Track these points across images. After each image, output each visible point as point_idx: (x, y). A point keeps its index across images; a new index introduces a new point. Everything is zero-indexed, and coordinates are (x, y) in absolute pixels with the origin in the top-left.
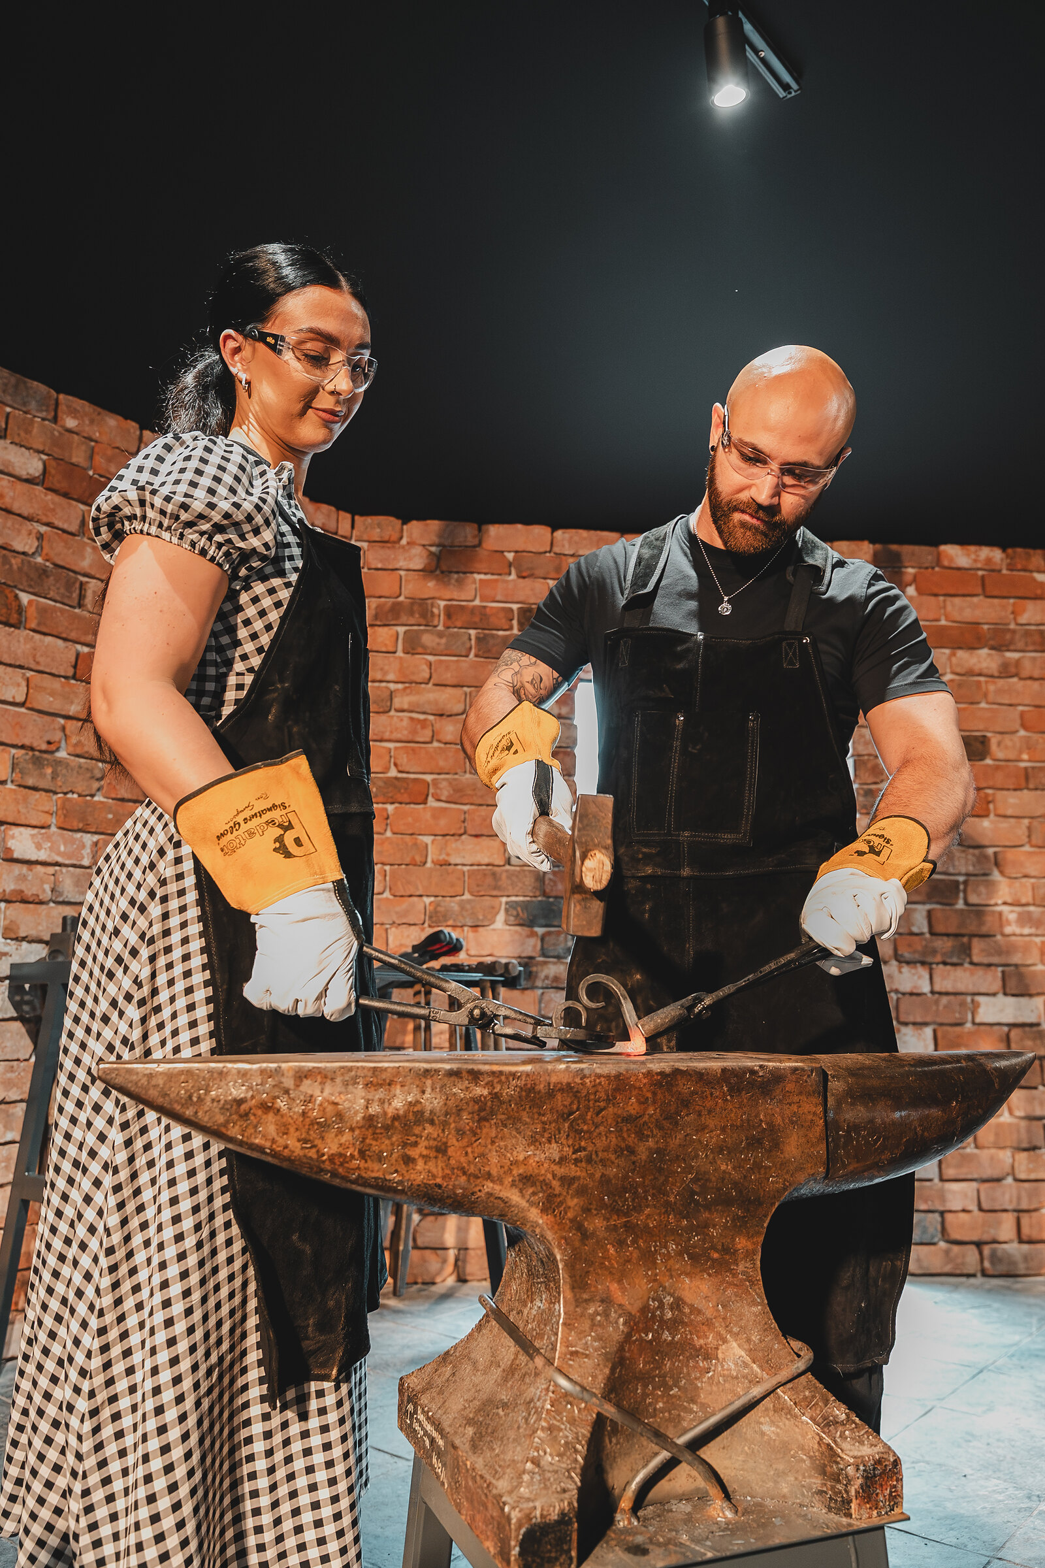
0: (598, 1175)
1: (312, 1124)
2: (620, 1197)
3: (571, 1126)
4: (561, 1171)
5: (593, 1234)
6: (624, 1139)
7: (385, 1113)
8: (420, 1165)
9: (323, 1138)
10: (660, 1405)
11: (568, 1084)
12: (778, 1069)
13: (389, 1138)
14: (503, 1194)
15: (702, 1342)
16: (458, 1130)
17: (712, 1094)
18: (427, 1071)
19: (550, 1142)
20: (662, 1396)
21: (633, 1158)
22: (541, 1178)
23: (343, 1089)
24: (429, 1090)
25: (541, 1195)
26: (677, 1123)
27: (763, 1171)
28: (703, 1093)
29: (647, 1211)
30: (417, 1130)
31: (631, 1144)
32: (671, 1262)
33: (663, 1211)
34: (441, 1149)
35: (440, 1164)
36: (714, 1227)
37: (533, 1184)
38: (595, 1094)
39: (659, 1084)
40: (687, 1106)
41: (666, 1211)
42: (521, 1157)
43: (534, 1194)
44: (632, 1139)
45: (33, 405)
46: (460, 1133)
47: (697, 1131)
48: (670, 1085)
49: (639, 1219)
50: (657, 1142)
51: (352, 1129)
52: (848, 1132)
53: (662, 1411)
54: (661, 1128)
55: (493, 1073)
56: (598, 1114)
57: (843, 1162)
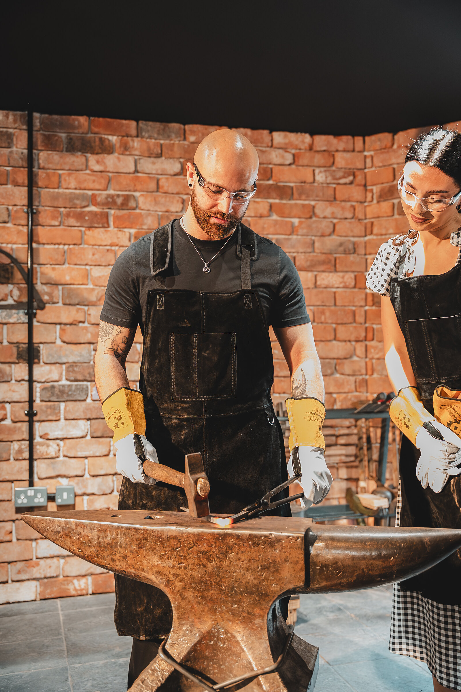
0: (189, 575)
1: (81, 543)
2: (199, 584)
3: (177, 553)
4: (173, 571)
5: (187, 598)
6: (201, 561)
7: (105, 542)
8: (117, 563)
9: (85, 549)
10: (216, 671)
11: (176, 536)
12: (279, 536)
13: (106, 551)
14: (150, 577)
15: (235, 649)
16: (131, 551)
17: (244, 545)
18: (118, 527)
19: (168, 559)
20: (217, 668)
21: (205, 569)
22: (164, 573)
23: (90, 531)
24: (119, 534)
25: (164, 580)
26: (226, 556)
27: (269, 581)
28: (239, 544)
29: (212, 592)
30: (116, 550)
31: (204, 563)
32: (223, 614)
33: (219, 592)
34: (125, 558)
35: (124, 563)
36: (244, 602)
37: (161, 575)
38: (188, 541)
39: (217, 539)
40: (231, 549)
41: (221, 593)
42: (156, 564)
43: (162, 579)
44: (205, 561)
45: (173, 136)
46: (132, 552)
47: (236, 561)
48: (223, 540)
49: (208, 594)
50: (217, 564)
51: (94, 546)
52: (322, 567)
53: (216, 673)
54: (218, 558)
55: (144, 530)
56: (189, 549)
57: (318, 581)
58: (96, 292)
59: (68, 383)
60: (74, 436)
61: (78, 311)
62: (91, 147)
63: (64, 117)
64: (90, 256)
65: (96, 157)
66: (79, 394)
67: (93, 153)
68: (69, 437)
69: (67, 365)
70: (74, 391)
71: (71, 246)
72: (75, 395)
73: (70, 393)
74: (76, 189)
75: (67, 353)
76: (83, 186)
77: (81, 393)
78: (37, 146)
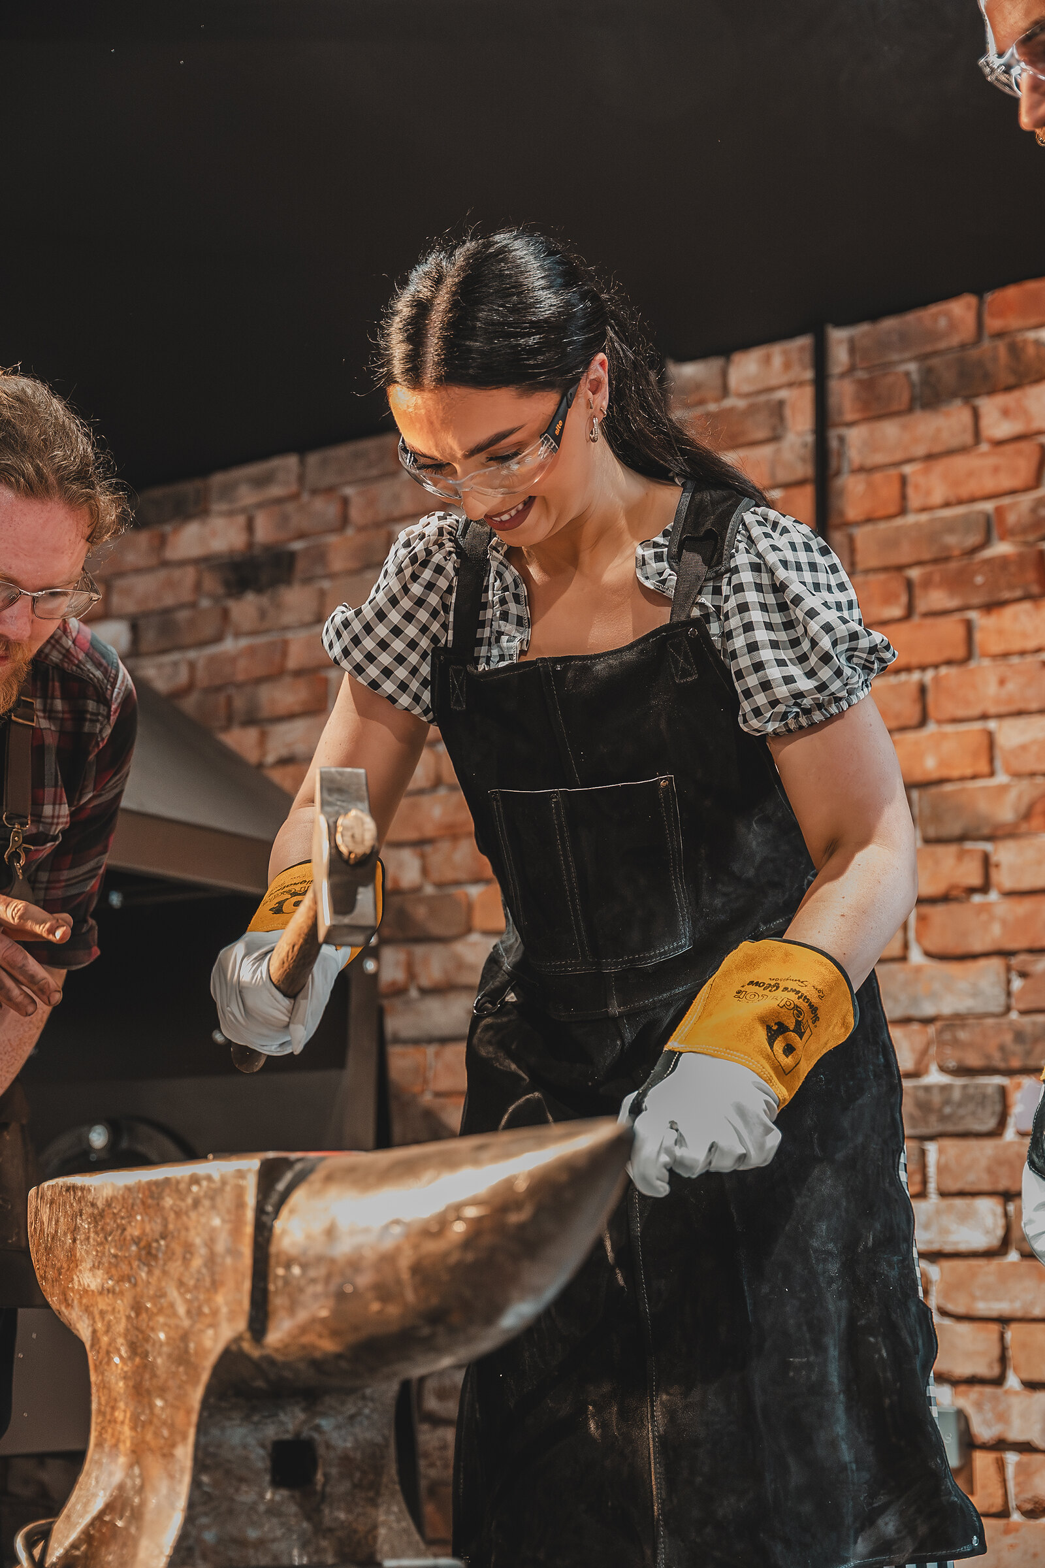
58: (1012, 795)
59: (945, 1079)
60: (963, 1247)
61: (961, 856)
62: (986, 376)
63: (911, 318)
64: (992, 689)
65: (1001, 400)
66: (973, 1113)
67: (992, 392)
68: (948, 1248)
69: (939, 1024)
70: (960, 1105)
71: (944, 671)
72: (962, 1118)
73: (947, 1110)
74: (947, 504)
75: (936, 986)
76: (964, 492)
77: (980, 1110)
78: (840, 412)
